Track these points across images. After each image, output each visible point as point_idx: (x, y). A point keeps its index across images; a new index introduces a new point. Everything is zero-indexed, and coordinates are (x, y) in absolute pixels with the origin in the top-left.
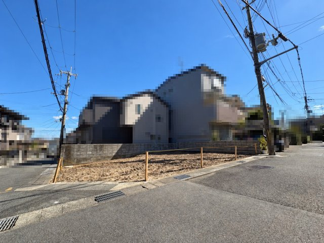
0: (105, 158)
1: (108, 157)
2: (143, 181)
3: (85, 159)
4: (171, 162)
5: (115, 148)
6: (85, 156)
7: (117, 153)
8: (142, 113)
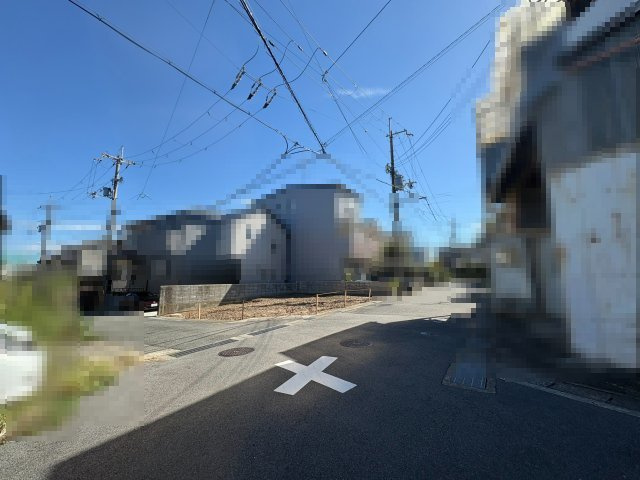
0: (211, 303)
1: (215, 302)
3: (188, 306)
5: (222, 290)
6: (187, 302)
7: (225, 297)
8: (254, 237)
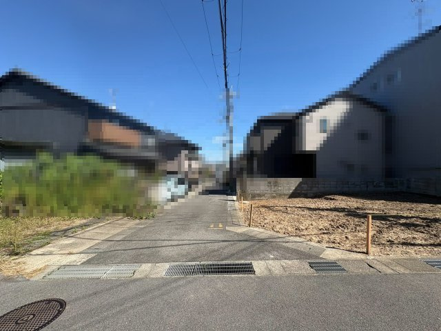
0: (280, 195)
2: (364, 253)
4: (402, 221)
5: (292, 183)
